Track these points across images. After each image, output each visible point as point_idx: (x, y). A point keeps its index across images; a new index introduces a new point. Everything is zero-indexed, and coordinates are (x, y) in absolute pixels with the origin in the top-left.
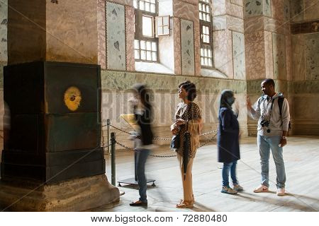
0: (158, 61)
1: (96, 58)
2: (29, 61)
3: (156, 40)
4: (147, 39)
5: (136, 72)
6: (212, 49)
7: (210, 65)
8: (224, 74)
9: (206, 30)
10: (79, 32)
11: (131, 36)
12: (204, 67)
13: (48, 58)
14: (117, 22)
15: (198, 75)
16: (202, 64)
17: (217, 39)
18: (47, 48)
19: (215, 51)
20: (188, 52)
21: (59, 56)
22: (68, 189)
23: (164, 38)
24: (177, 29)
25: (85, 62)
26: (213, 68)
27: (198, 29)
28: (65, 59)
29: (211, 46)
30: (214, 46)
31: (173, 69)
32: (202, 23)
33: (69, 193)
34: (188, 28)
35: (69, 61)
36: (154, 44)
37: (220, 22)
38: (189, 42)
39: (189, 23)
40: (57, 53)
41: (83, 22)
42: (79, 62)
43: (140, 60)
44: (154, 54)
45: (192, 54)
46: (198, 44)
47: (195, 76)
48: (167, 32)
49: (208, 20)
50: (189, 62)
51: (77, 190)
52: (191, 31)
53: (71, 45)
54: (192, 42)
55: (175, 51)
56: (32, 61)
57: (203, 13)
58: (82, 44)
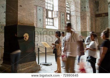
0: (53, 25)
1: (33, 24)
2: (12, 25)
3: (53, 19)
4: (50, 18)
5: (46, 29)
8: (74, 30)
9: (68, 16)
10: (28, 16)
11: (45, 17)
13: (19, 24)
14: (40, 13)
17: (72, 19)
18: (18, 21)
20: (63, 22)
22: (24, 65)
23: (55, 18)
24: (59, 15)
28: (24, 24)
29: (70, 21)
31: (58, 28)
32: (67, 14)
33: (24, 66)
34: (63, 15)
35: (25, 25)
36: (52, 20)
37: (73, 13)
38: (63, 20)
39: (63, 13)
40: (21, 22)
41: (29, 13)
42: (28, 25)
43: (47, 25)
44: (52, 23)
46: (66, 20)
48: (56, 16)
49: (69, 13)
50: (63, 26)
51: (27, 66)
52: (64, 16)
53: (26, 20)
54: (64, 19)
55: (59, 22)
56: (13, 25)
57: (67, 10)
58: (29, 20)
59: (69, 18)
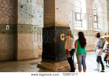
0: (82, 27)
2: (50, 26)
3: (81, 20)
4: (79, 20)
5: (76, 30)
6: (97, 23)
7: (97, 28)
8: (101, 30)
9: (95, 17)
10: (64, 18)
11: (74, 19)
12: (95, 28)
13: (56, 25)
14: (70, 15)
15: (93, 30)
16: (95, 27)
17: (99, 20)
18: (56, 22)
19: (98, 23)
20: (90, 24)
21: (59, 25)
22: (62, 64)
23: (83, 20)
24: (88, 17)
25: (66, 26)
26: (98, 28)
27: (93, 17)
28: (60, 25)
29: (97, 22)
30: (98, 22)
31: (86, 29)
32: (95, 15)
33: (62, 65)
34: (91, 17)
36: (81, 22)
38: (91, 21)
39: (91, 15)
40: (58, 24)
41: (65, 15)
42: (64, 26)
43: (76, 26)
44: (81, 25)
45: (92, 25)
46: (93, 22)
47: (93, 31)
48: (84, 18)
49: (96, 15)
50: (91, 27)
51: (64, 64)
52: (91, 18)
53: (62, 21)
54: (92, 21)
55: (87, 24)
57: (94, 12)
58: (65, 21)
59: (96, 19)
